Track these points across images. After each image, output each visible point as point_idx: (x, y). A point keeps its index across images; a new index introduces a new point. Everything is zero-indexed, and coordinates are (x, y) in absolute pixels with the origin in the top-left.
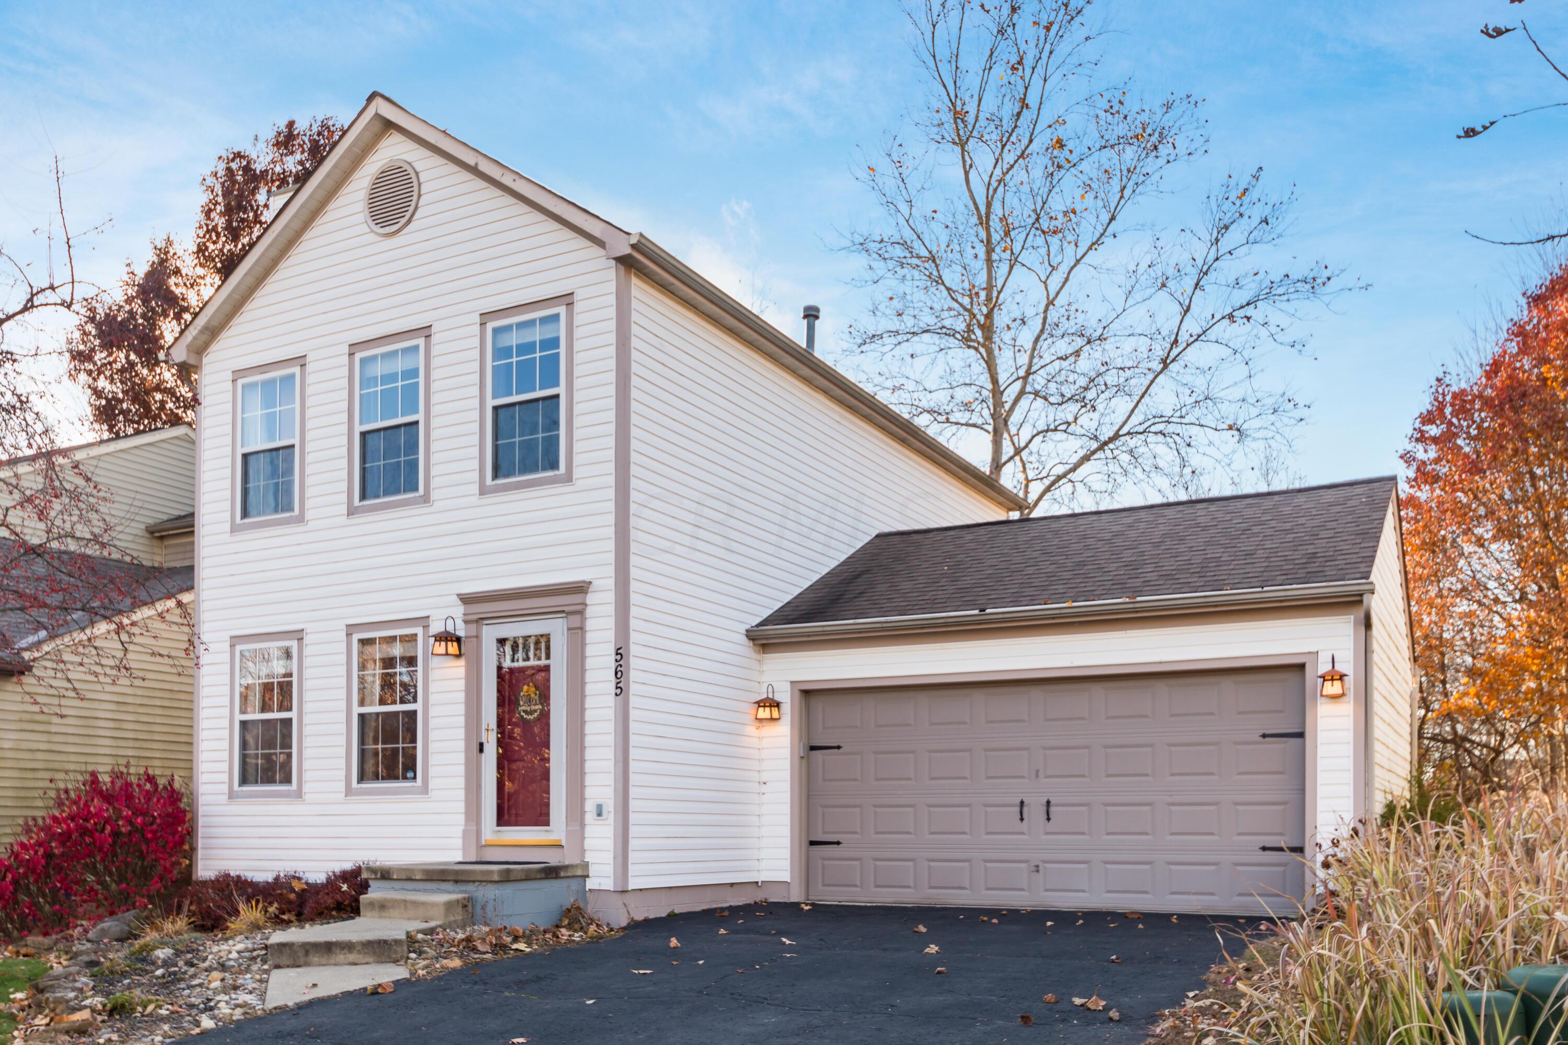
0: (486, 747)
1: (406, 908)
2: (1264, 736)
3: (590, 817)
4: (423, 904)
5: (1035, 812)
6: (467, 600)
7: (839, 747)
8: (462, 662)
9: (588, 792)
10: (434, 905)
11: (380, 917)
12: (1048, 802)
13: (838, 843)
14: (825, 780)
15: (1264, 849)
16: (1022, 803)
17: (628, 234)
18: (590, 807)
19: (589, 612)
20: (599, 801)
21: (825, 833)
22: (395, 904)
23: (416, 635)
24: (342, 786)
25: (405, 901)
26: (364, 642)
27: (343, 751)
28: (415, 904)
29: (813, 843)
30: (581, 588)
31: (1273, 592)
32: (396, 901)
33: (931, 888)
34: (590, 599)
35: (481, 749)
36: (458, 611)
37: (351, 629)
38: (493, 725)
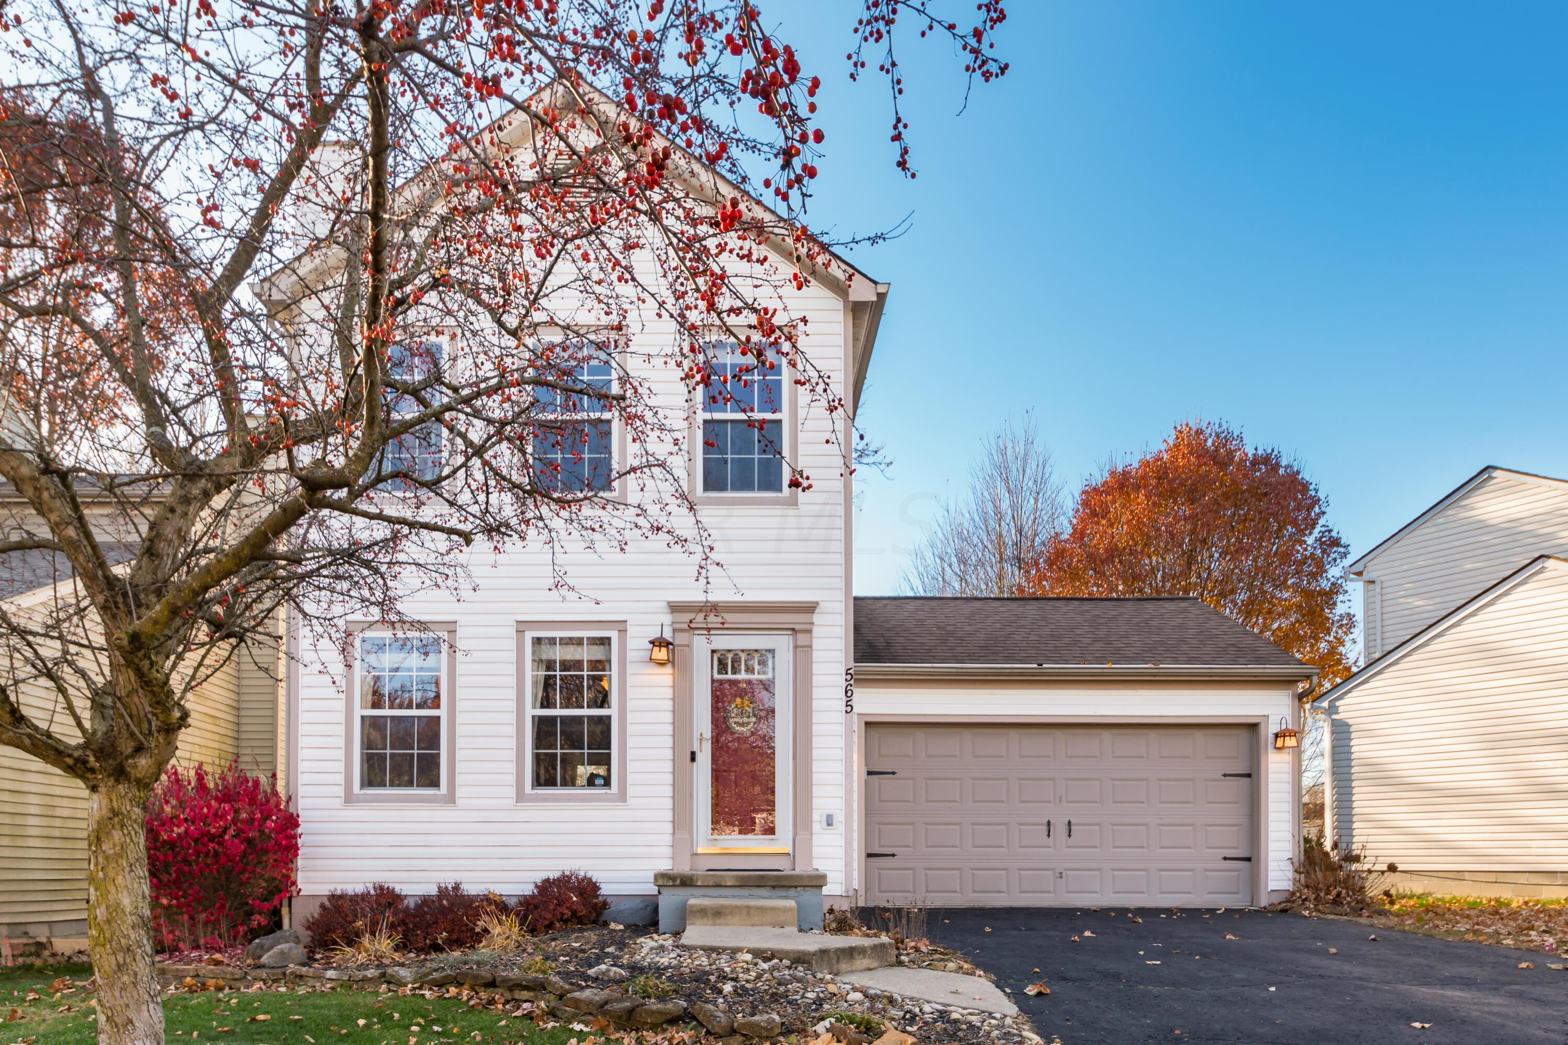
0: (699, 756)
1: (749, 914)
2: (1225, 775)
3: (818, 825)
4: (772, 909)
5: (1059, 829)
6: (675, 608)
7: (894, 773)
8: (668, 669)
9: (816, 802)
10: (785, 910)
11: (714, 925)
12: (1069, 823)
13: (893, 855)
14: (881, 801)
15: (1225, 859)
16: (1049, 823)
17: (875, 283)
18: (818, 816)
19: (816, 631)
20: (830, 812)
21: (880, 846)
22: (734, 910)
23: (609, 639)
24: (512, 792)
25: (749, 907)
26: (538, 641)
27: (512, 755)
28: (762, 909)
29: (869, 855)
30: (810, 608)
31: (1254, 669)
32: (737, 907)
33: (975, 892)
34: (816, 618)
35: (693, 759)
36: (667, 619)
37: (522, 627)
38: (708, 734)
